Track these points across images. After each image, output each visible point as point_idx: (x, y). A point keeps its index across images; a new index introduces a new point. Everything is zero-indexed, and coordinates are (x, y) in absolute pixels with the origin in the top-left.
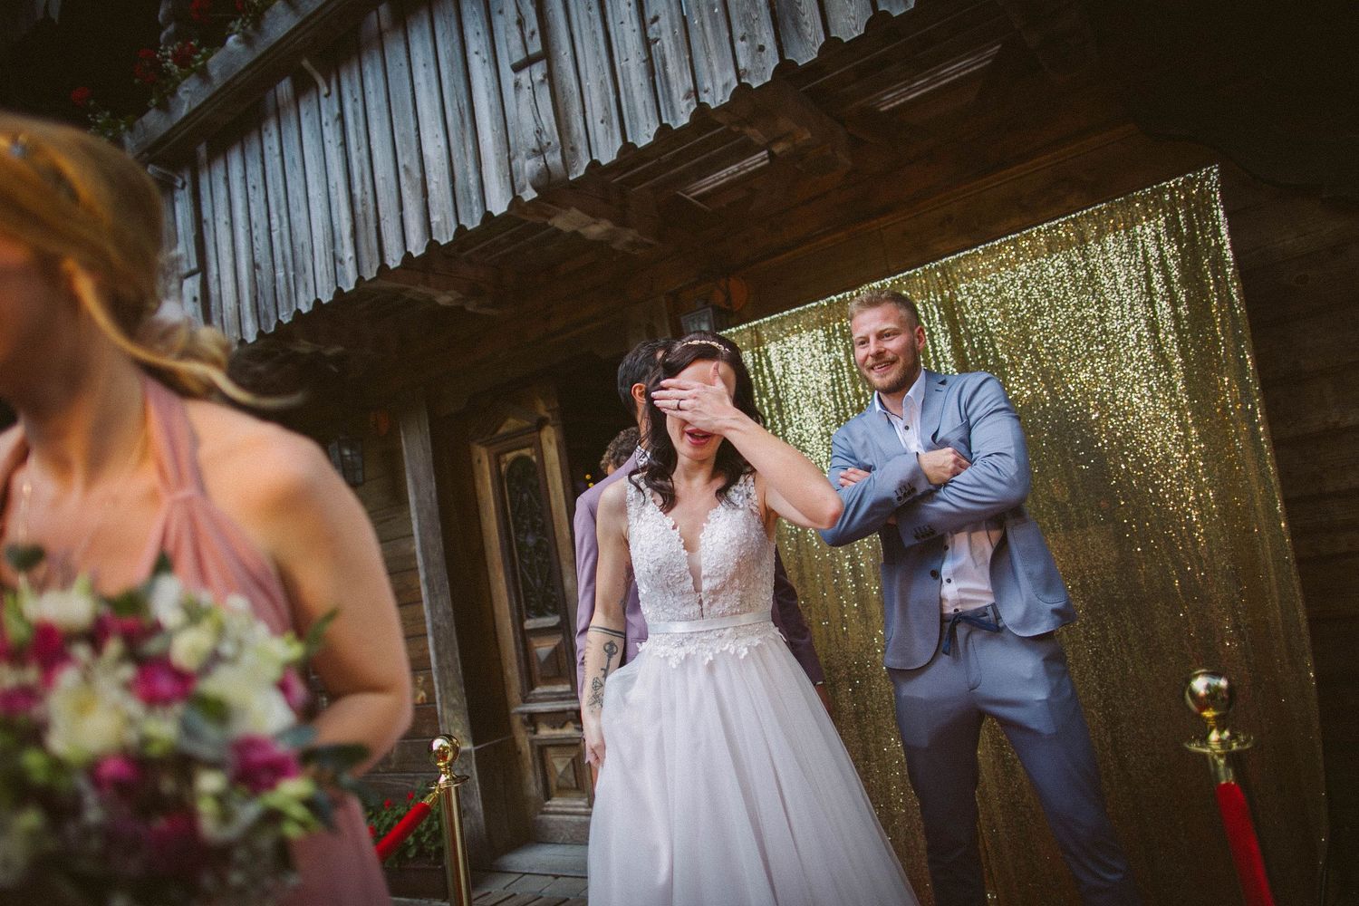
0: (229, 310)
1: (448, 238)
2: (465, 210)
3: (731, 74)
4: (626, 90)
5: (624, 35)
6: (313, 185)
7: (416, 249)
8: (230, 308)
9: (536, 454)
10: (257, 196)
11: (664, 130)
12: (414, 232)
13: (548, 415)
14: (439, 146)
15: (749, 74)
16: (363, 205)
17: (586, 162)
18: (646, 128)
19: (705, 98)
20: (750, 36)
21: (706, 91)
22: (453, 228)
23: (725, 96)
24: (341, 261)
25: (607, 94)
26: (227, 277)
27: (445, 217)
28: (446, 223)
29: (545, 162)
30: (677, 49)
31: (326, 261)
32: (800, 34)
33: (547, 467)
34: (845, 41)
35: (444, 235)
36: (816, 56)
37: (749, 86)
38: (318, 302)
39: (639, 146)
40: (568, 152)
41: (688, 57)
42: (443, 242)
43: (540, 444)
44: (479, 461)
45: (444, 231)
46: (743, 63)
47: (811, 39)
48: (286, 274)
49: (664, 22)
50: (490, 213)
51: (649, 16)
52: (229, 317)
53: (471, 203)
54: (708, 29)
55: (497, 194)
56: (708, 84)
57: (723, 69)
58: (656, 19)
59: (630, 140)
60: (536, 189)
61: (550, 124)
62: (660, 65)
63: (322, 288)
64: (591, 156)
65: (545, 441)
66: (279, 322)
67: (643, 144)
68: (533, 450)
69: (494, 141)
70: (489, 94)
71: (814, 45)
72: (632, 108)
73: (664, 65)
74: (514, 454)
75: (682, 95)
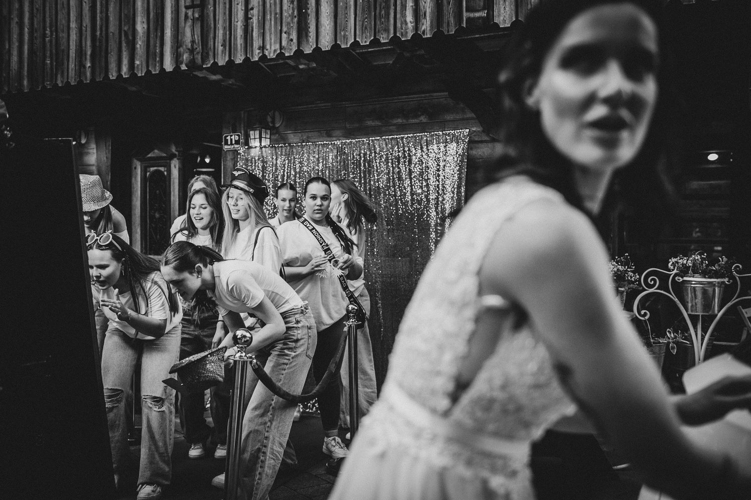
0: (14, 71)
1: (142, 74)
2: (152, 64)
3: (278, 46)
4: (234, 35)
5: (237, 10)
6: (73, 22)
7: (125, 74)
8: (15, 70)
9: (167, 171)
10: (38, 15)
11: (247, 60)
12: (125, 65)
13: (177, 153)
14: (144, 28)
15: (285, 49)
16: (100, 42)
17: (212, 62)
18: (240, 56)
19: (267, 53)
20: (288, 33)
21: (267, 50)
22: (144, 71)
23: (274, 55)
24: (84, 67)
25: (226, 34)
26: (15, 53)
27: (142, 63)
28: (142, 66)
29: (193, 57)
30: (259, 26)
31: (75, 63)
32: (308, 41)
33: (172, 180)
34: (323, 50)
35: (140, 72)
36: (311, 52)
37: (284, 54)
38: (68, 83)
39: (236, 63)
40: (204, 54)
41: (262, 31)
42: (140, 75)
43: (170, 166)
44: (135, 168)
45: (140, 70)
46: (284, 43)
47: (311, 44)
48: (51, 63)
49: (255, 12)
50: (165, 70)
51: (250, 7)
52: (14, 74)
53: (155, 61)
54: (273, 23)
55: (169, 62)
56: (268, 47)
57: (275, 43)
58: (252, 9)
59: (232, 59)
60: (187, 66)
61: (198, 40)
62: (250, 30)
63: (72, 77)
64: (214, 60)
65: (172, 166)
66: (44, 87)
67: (237, 62)
68: (166, 169)
69: (171, 35)
70: (172, 12)
71: (311, 47)
72: (236, 44)
73: (252, 31)
74: (155, 168)
75: (257, 47)
